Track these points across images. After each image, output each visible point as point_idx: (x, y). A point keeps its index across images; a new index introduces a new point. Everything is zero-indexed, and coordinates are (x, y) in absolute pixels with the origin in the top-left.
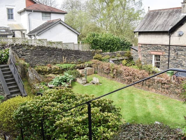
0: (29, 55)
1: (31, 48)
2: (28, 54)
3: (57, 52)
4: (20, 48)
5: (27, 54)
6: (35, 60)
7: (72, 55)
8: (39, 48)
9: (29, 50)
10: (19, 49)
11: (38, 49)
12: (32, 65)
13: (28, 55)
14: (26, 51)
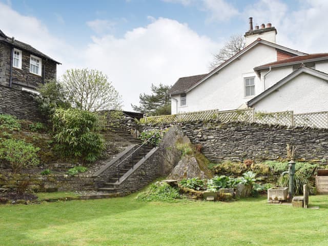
0: (213, 140)
1: (217, 126)
2: (212, 137)
3: (273, 134)
4: (199, 128)
5: (209, 137)
6: (223, 150)
7: (314, 142)
8: (231, 125)
9: (213, 129)
10: (197, 129)
11: (230, 128)
12: (216, 158)
13: (210, 139)
14: (208, 132)
